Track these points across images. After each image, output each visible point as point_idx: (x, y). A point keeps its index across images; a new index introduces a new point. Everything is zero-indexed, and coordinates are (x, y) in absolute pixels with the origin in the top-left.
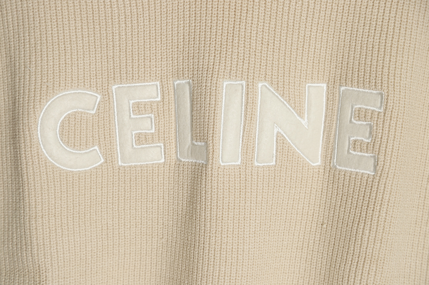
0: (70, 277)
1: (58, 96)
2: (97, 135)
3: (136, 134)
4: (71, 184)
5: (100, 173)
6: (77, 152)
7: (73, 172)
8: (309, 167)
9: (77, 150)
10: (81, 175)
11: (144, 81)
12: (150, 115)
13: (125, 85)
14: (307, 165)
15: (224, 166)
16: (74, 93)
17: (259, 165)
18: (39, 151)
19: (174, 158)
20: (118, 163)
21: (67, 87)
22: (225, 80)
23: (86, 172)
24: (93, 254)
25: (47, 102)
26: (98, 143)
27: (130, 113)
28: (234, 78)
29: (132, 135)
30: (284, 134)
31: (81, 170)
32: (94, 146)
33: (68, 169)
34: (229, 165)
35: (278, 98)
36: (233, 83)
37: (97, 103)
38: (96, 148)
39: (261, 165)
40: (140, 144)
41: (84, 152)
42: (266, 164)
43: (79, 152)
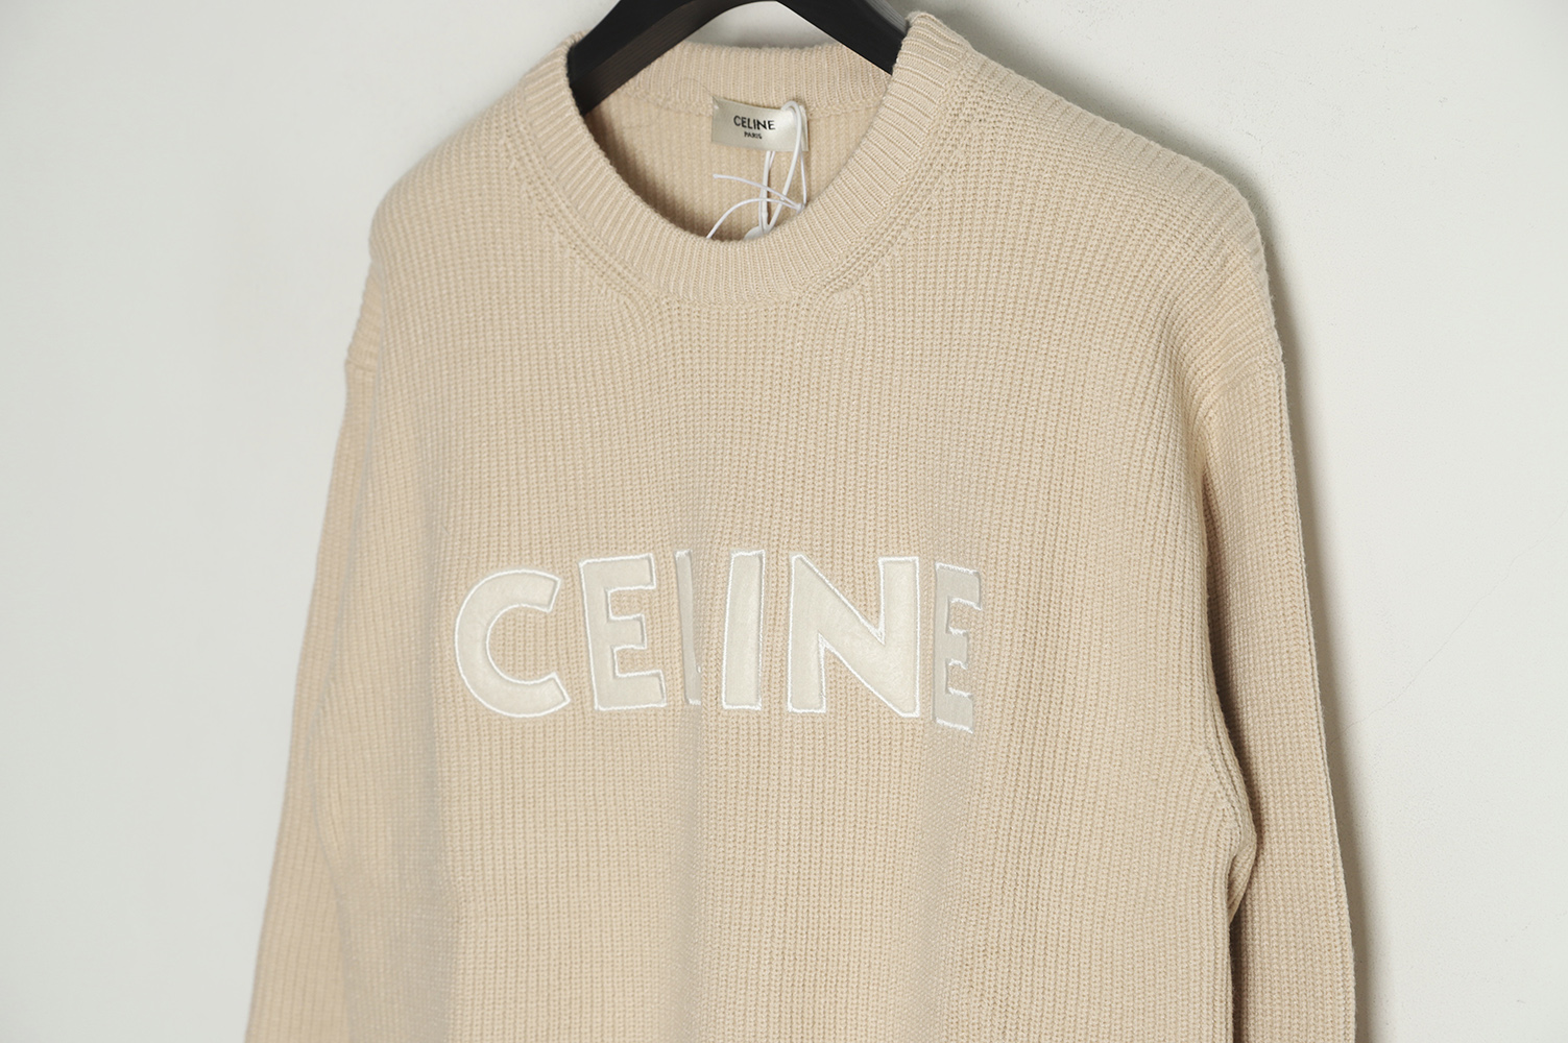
0: (507, 915)
1: (486, 579)
2: (554, 653)
3: (619, 652)
4: (509, 742)
5: (562, 724)
6: (518, 682)
7: (513, 718)
8: (893, 720)
9: (519, 678)
10: (527, 725)
11: (625, 551)
12: (639, 615)
13: (596, 560)
14: (887, 715)
15: (729, 711)
16: (514, 574)
17: (795, 710)
18: (456, 678)
19: (679, 698)
20: (592, 704)
21: (501, 564)
22: (732, 549)
23: (535, 720)
24: (550, 875)
25: (468, 589)
26: (556, 668)
27: (608, 612)
28: (746, 544)
29: (613, 655)
30: (836, 653)
31: (527, 716)
32: (549, 673)
33: (504, 713)
34: (739, 711)
35: (824, 582)
36: (745, 554)
37: (555, 595)
38: (554, 675)
39: (798, 711)
40: (623, 670)
41: (532, 682)
42: (806, 711)
43: (523, 682)
